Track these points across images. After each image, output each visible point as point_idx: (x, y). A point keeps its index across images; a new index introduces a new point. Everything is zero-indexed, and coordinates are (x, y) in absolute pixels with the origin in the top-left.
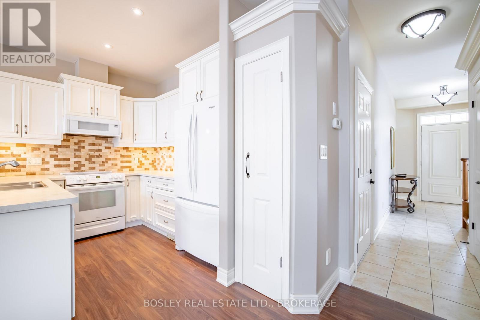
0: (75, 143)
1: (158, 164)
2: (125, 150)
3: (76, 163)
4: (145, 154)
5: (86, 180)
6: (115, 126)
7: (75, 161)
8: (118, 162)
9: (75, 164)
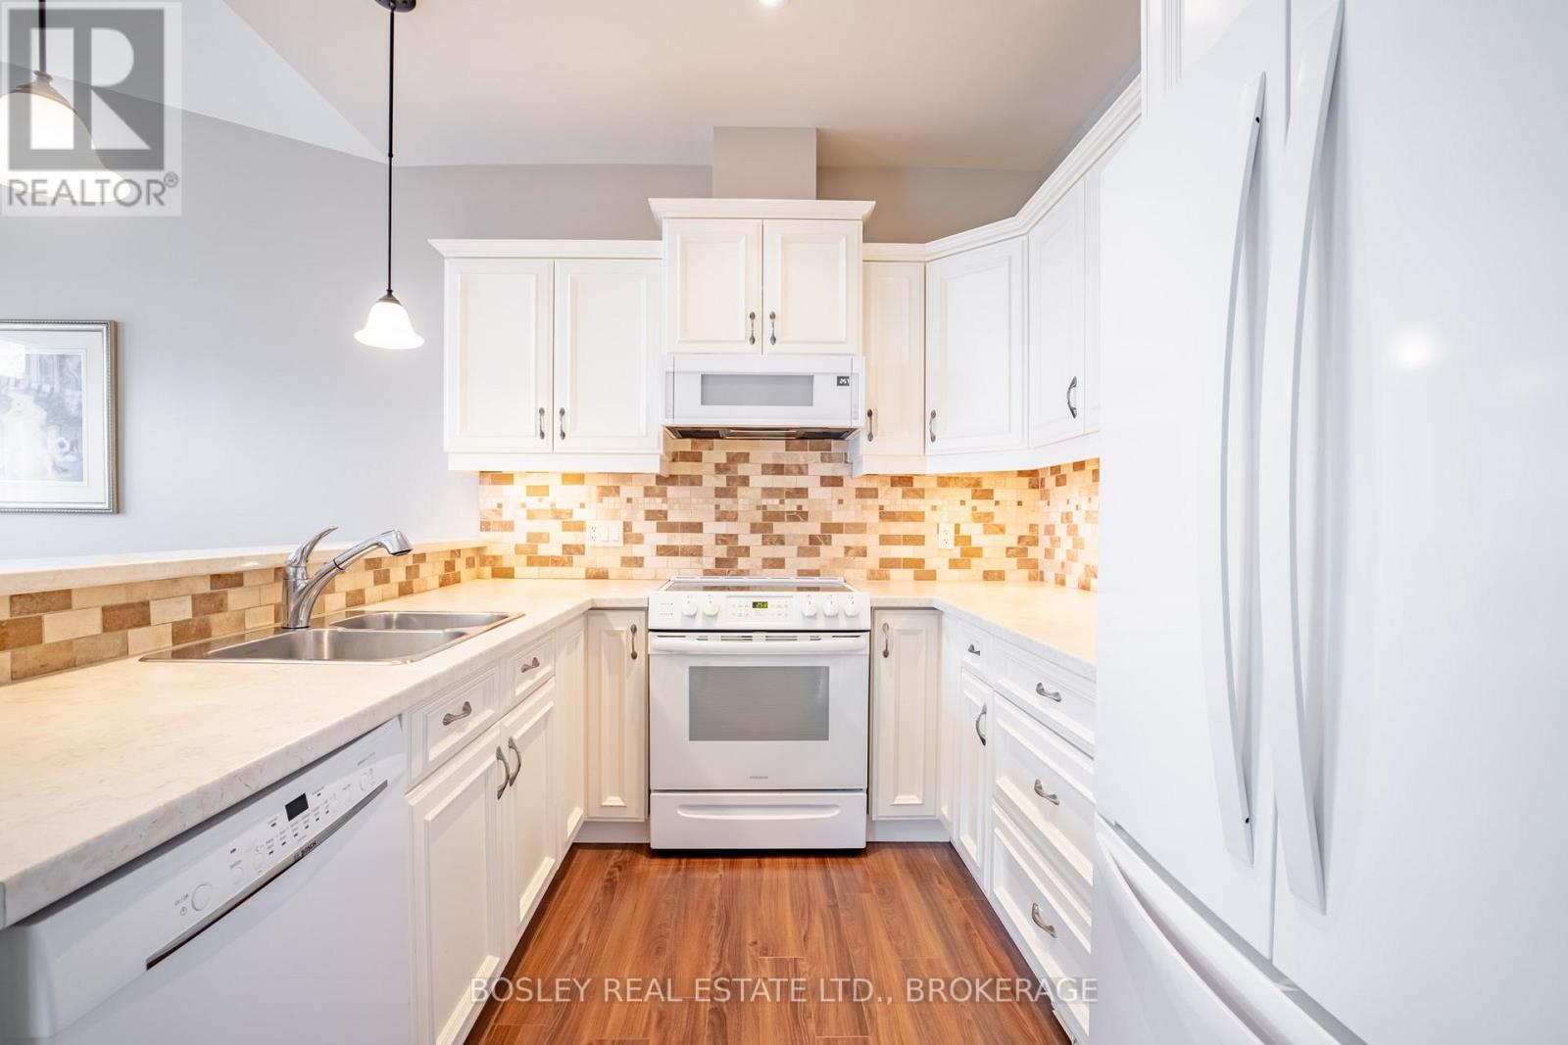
0: (717, 465)
1: (1049, 554)
2: (899, 490)
4: (984, 506)
5: (715, 616)
6: (839, 378)
7: (717, 535)
8: (870, 540)
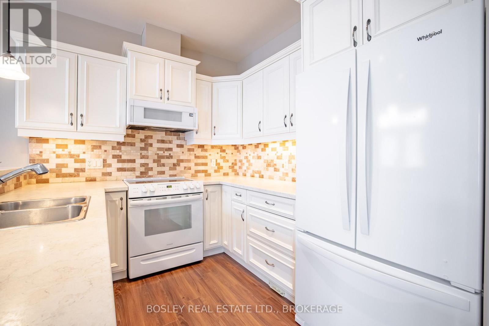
0: (141, 139)
1: (240, 168)
2: (200, 149)
3: (143, 165)
4: (223, 154)
5: (154, 192)
6: (190, 114)
7: (141, 164)
8: (192, 165)
9: (141, 167)
